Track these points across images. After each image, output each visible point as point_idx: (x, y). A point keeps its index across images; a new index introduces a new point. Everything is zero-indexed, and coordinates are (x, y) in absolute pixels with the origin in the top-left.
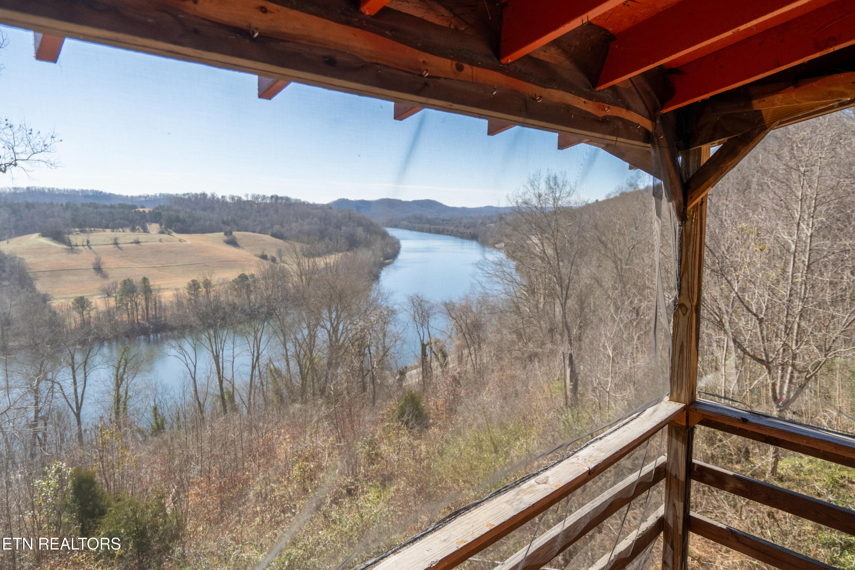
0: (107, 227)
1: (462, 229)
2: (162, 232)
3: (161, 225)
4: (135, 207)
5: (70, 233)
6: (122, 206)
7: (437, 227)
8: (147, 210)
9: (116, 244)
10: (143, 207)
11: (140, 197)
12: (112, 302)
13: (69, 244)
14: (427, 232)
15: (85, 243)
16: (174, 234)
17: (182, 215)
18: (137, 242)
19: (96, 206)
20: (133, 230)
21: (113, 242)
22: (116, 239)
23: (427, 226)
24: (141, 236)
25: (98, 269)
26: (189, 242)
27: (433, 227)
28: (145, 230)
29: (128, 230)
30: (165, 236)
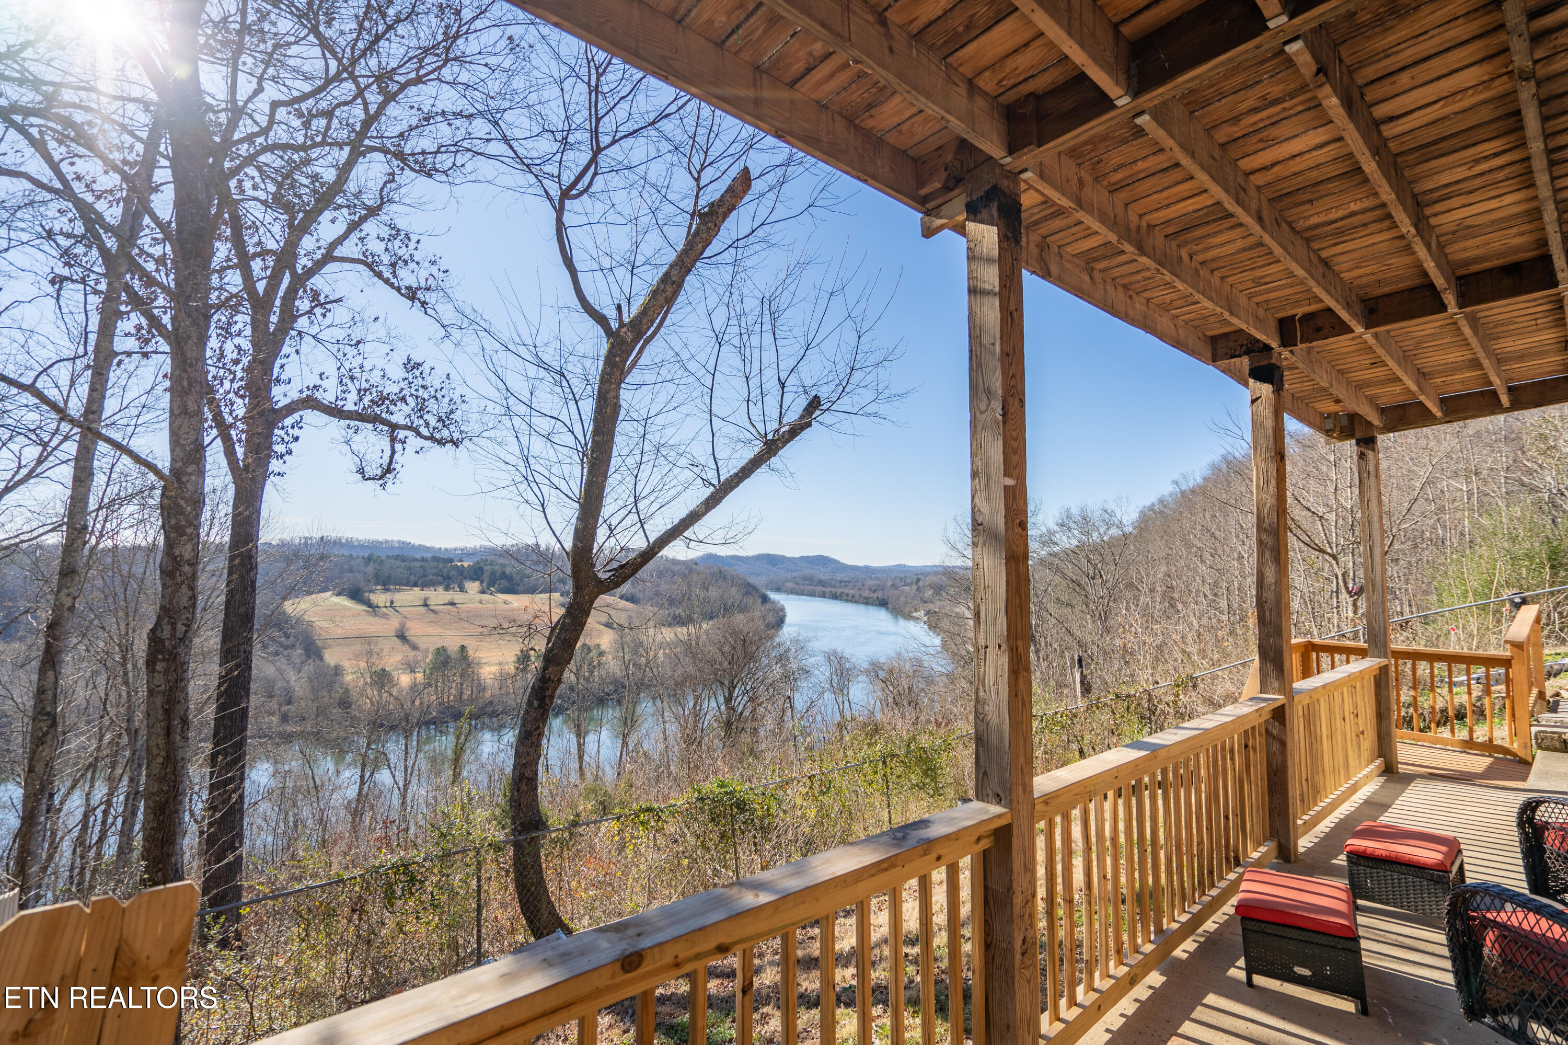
0: (415, 585)
1: (866, 593)
2: (483, 592)
3: (482, 582)
4: (451, 561)
5: (371, 591)
6: (435, 559)
7: (833, 590)
8: (466, 564)
9: (426, 605)
10: (461, 561)
11: (456, 549)
12: (419, 676)
13: (369, 604)
14: (819, 596)
15: (388, 604)
16: (499, 595)
17: (508, 570)
18: (452, 604)
19: (404, 559)
20: (447, 588)
21: (422, 603)
22: (426, 599)
23: (820, 589)
24: (458, 597)
25: (402, 636)
26: (516, 605)
27: (827, 590)
28: (462, 589)
29: (440, 589)
30: (486, 597)
